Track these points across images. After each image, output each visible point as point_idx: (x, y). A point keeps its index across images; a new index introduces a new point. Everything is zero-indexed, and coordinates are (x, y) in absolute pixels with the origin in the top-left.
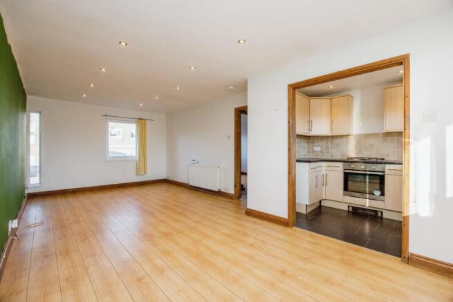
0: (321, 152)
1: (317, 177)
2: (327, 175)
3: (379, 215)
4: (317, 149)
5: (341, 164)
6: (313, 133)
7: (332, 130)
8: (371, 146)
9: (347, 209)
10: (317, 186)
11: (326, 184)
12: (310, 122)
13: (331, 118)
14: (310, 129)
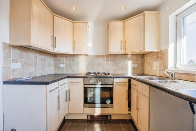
0: (65, 68)
1: (59, 97)
2: (69, 91)
3: (109, 118)
4: (62, 66)
5: (81, 80)
6: (57, 50)
7: (74, 49)
8: (100, 64)
9: (86, 119)
10: (59, 108)
11: (69, 99)
12: (54, 39)
13: (73, 39)
14: (54, 46)
